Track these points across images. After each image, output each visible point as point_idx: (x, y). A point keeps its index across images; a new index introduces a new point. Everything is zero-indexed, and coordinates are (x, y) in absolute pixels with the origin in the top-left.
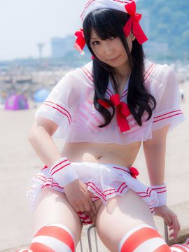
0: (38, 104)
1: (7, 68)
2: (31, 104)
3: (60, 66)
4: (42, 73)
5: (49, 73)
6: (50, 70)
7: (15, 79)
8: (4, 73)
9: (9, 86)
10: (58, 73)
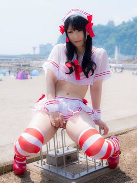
0: (33, 77)
1: (17, 58)
2: (29, 76)
3: (43, 58)
4: (35, 62)
5: (38, 62)
6: (39, 60)
7: (21, 64)
8: (16, 61)
9: (18, 67)
10: (42, 62)
